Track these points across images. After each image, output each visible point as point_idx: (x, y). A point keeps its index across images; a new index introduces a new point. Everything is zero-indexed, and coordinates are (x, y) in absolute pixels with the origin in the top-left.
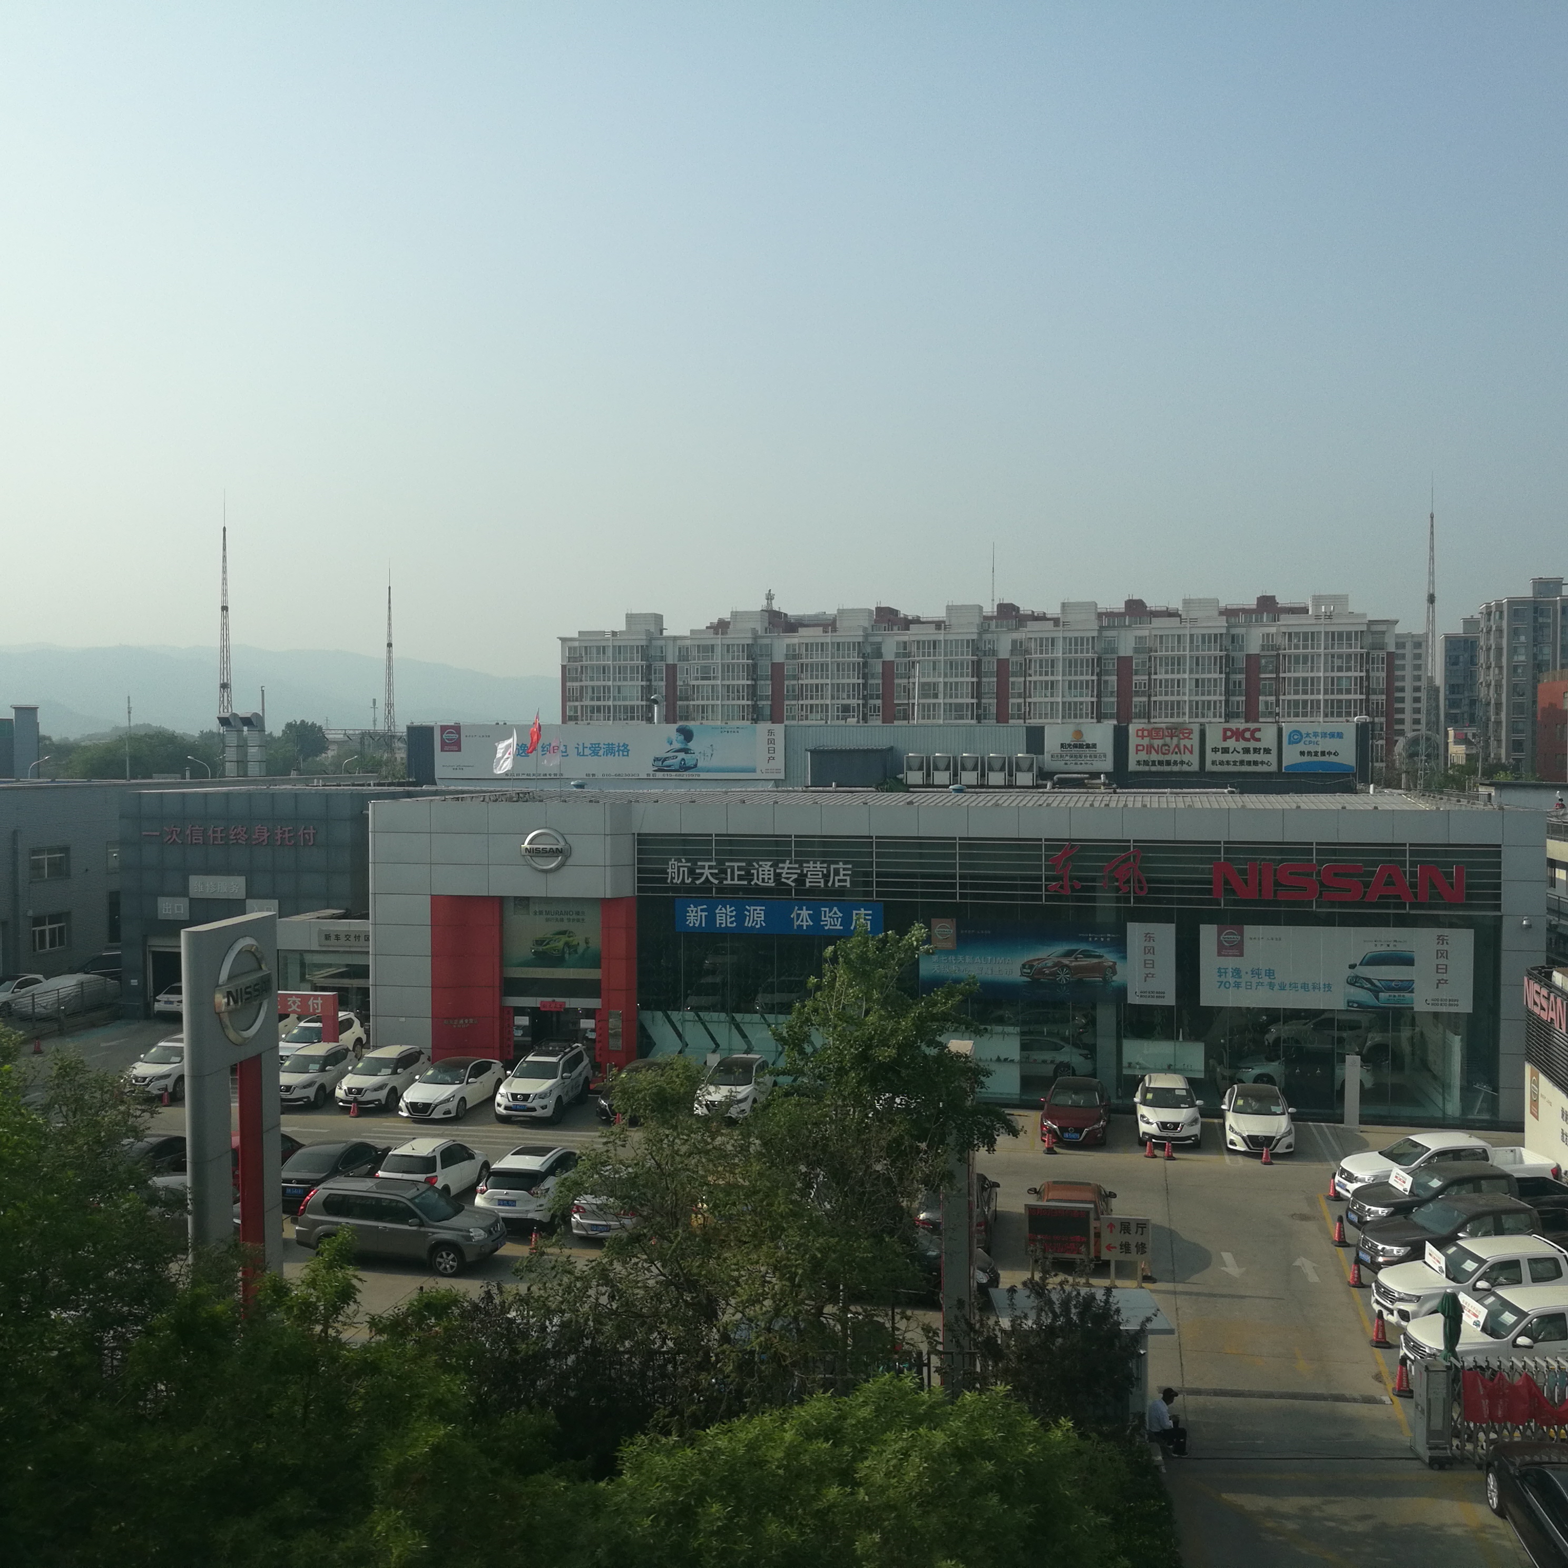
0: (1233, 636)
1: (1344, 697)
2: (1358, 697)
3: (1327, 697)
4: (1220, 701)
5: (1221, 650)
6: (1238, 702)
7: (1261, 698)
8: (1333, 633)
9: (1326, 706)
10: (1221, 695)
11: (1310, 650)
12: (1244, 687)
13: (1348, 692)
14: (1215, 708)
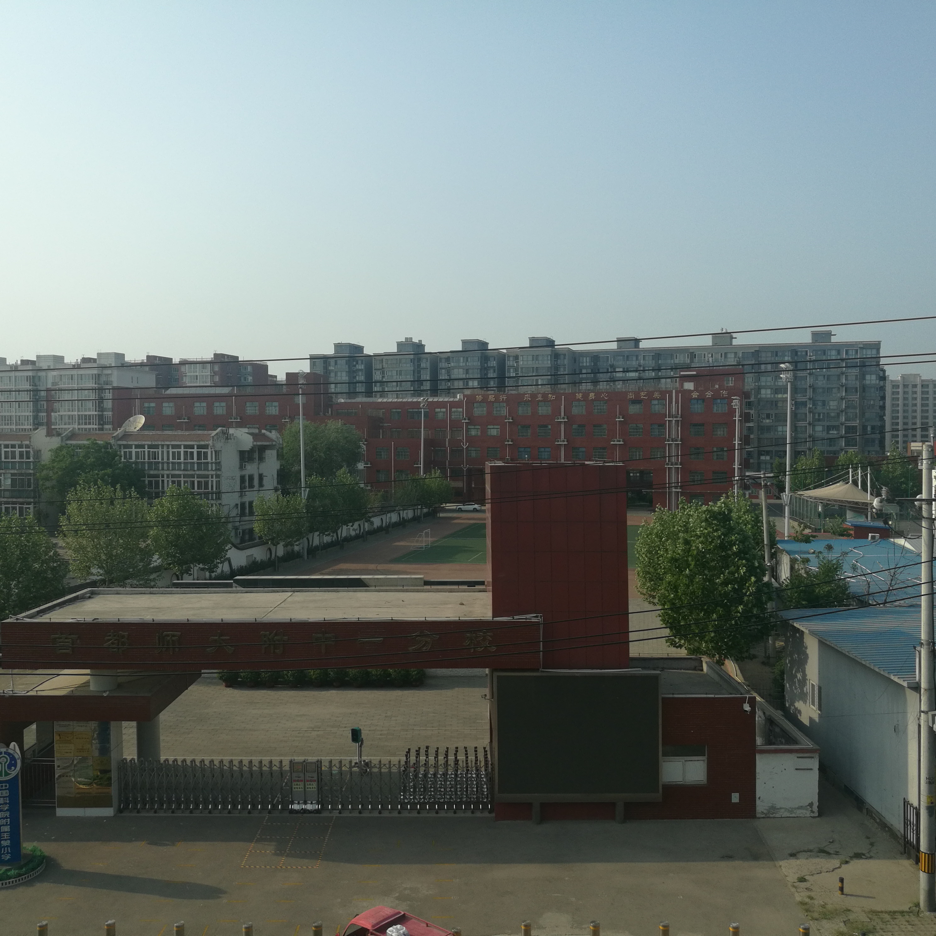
0: (39, 377)
1: (87, 413)
2: (94, 413)
3: (80, 413)
4: (30, 416)
5: (30, 386)
6: (43, 416)
7: (52, 414)
8: (81, 375)
9: (79, 419)
10: (30, 412)
11: (71, 386)
12: (45, 408)
13: (89, 410)
14: (28, 420)
